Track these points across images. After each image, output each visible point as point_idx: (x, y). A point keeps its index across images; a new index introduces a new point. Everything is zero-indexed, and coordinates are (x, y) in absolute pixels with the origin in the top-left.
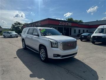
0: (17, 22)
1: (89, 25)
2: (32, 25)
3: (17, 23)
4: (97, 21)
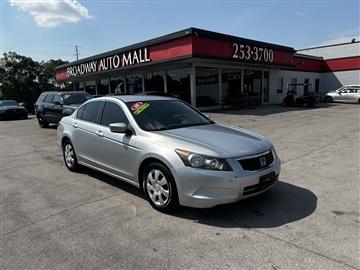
2: (102, 64)
4: (353, 42)
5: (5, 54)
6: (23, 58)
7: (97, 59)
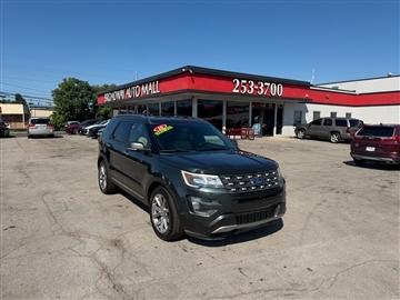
2: (128, 91)
3: (77, 85)
4: (390, 76)
5: (65, 80)
7: (125, 88)
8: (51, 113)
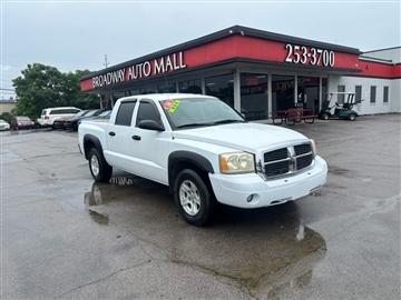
0: (43, 68)
1: (395, 62)
2: (131, 72)
3: (44, 72)
5: (29, 66)
6: (48, 68)
7: (125, 67)
8: (13, 107)
